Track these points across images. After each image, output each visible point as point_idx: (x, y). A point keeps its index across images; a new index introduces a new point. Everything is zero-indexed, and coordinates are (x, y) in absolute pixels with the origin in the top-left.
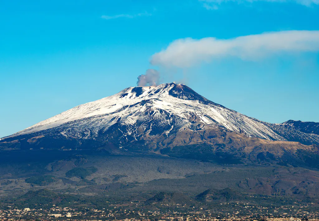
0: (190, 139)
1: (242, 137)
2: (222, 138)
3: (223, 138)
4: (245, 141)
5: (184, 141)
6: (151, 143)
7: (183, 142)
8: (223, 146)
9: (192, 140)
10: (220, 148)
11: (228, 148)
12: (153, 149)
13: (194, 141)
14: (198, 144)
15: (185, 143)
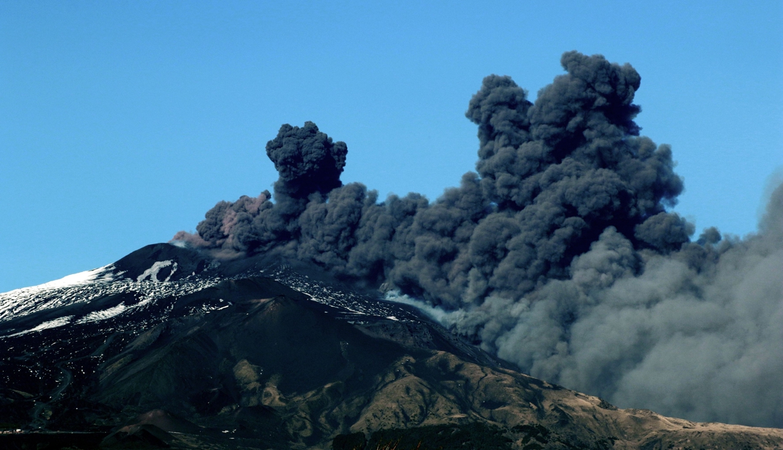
0: (421, 407)
1: (597, 407)
2: (531, 408)
3: (535, 407)
4: (611, 421)
5: (403, 412)
6: (292, 416)
7: (401, 415)
8: (540, 435)
9: (432, 410)
10: (533, 440)
11: (559, 440)
12: (302, 437)
13: (438, 416)
14: (454, 425)
15: (407, 418)
